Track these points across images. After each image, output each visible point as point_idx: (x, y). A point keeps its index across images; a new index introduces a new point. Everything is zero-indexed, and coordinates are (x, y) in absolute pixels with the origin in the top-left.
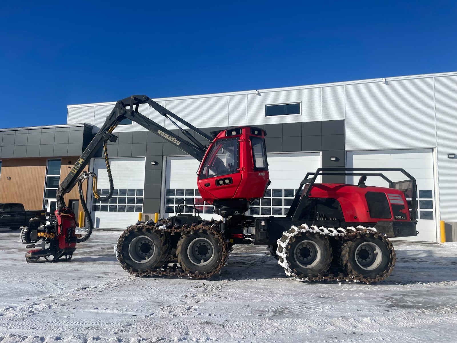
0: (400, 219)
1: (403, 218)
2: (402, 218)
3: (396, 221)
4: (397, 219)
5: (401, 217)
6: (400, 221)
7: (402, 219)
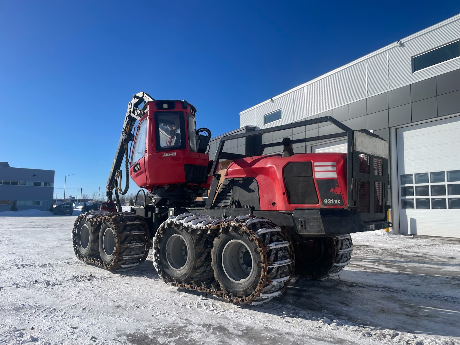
0: (331, 204)
1: (337, 202)
2: (334, 202)
3: (326, 207)
4: (326, 205)
5: (332, 200)
6: (331, 207)
7: (334, 204)
